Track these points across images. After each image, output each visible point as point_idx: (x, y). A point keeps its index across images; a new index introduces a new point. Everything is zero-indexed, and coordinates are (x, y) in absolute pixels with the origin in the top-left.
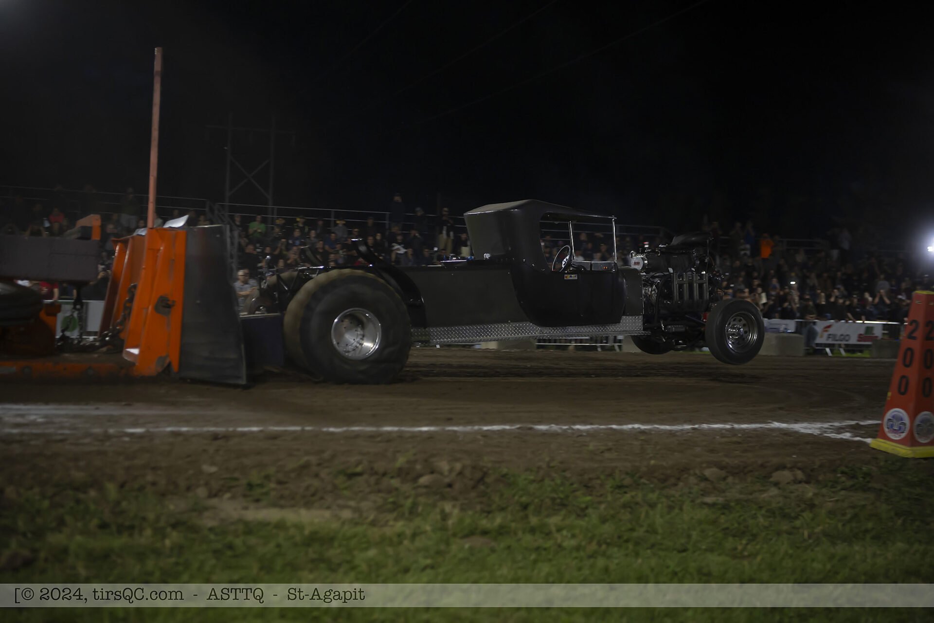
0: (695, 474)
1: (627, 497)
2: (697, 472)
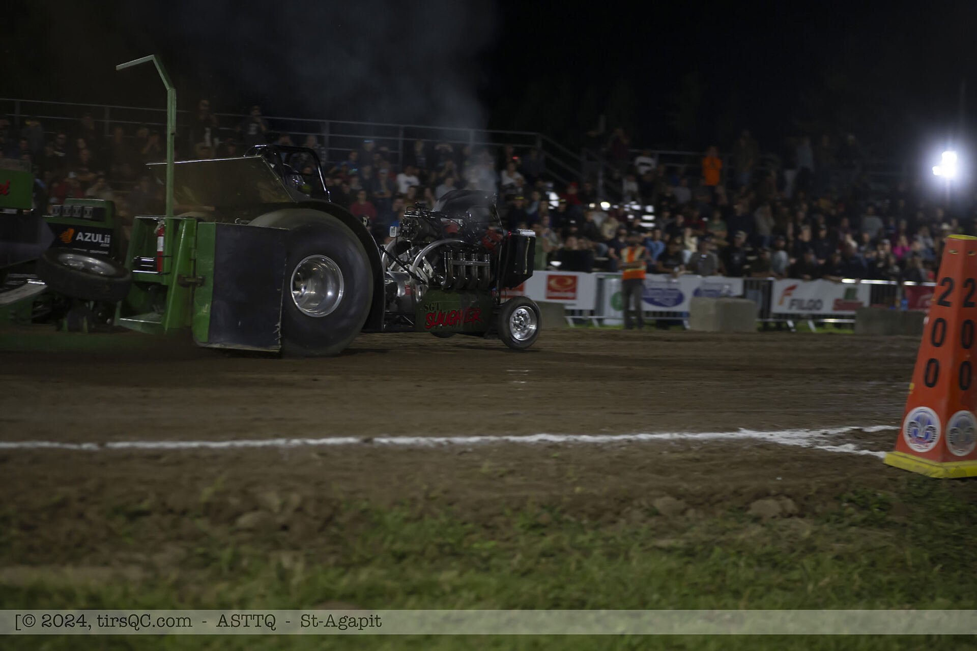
0: (641, 506)
1: (548, 541)
2: (644, 503)
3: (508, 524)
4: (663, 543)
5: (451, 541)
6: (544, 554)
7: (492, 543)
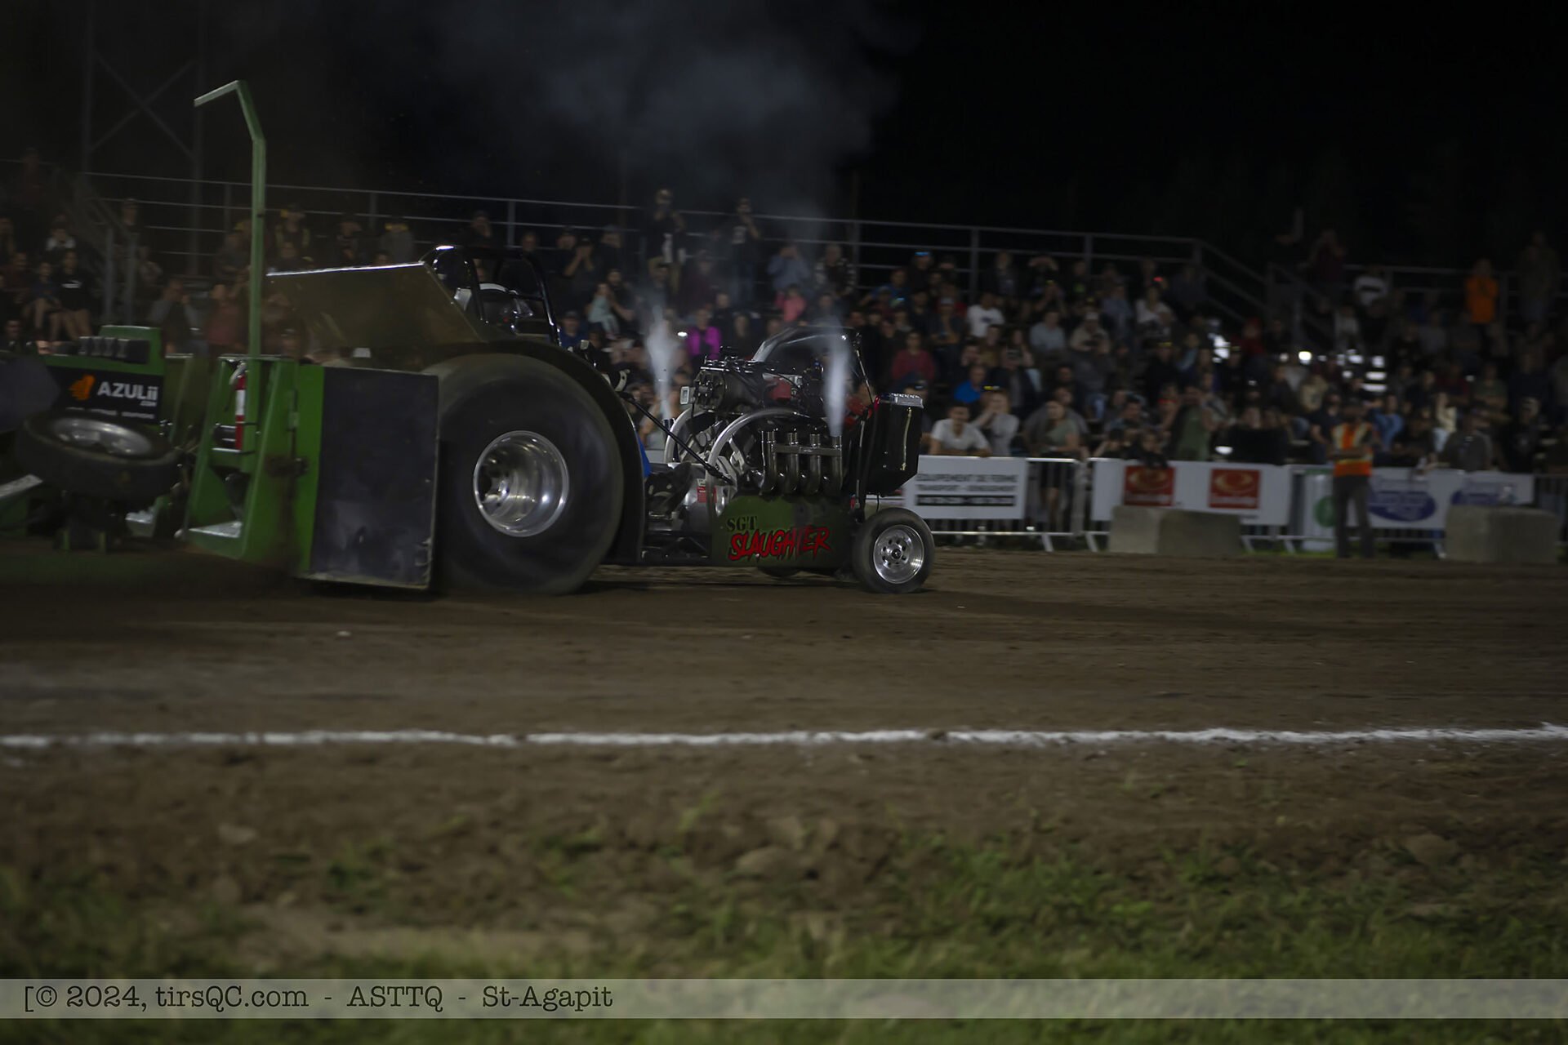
0: (1385, 849)
2: (1390, 844)
3: (1168, 874)
4: (1423, 909)
5: (1078, 900)
6: (1228, 924)
7: (1145, 905)
